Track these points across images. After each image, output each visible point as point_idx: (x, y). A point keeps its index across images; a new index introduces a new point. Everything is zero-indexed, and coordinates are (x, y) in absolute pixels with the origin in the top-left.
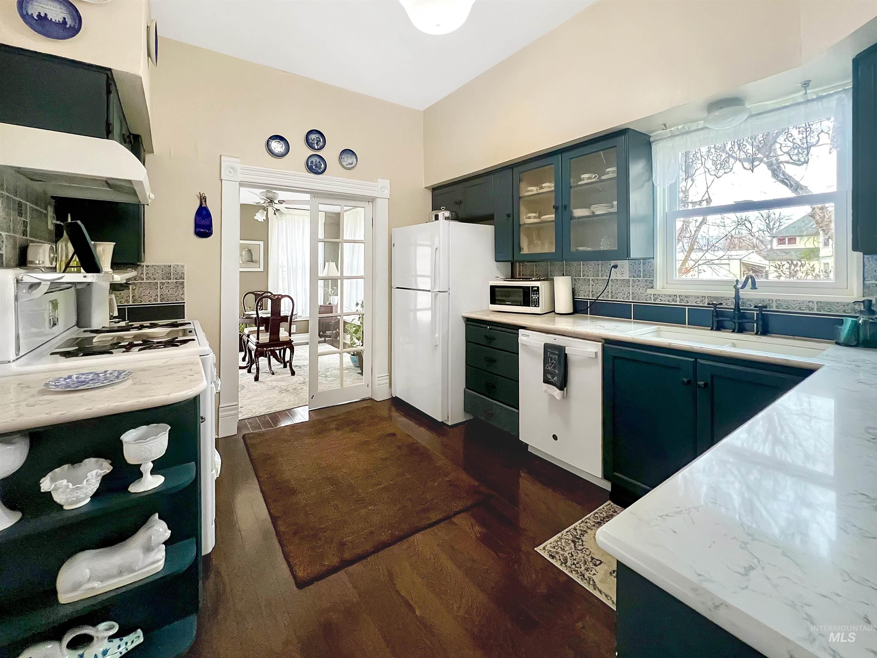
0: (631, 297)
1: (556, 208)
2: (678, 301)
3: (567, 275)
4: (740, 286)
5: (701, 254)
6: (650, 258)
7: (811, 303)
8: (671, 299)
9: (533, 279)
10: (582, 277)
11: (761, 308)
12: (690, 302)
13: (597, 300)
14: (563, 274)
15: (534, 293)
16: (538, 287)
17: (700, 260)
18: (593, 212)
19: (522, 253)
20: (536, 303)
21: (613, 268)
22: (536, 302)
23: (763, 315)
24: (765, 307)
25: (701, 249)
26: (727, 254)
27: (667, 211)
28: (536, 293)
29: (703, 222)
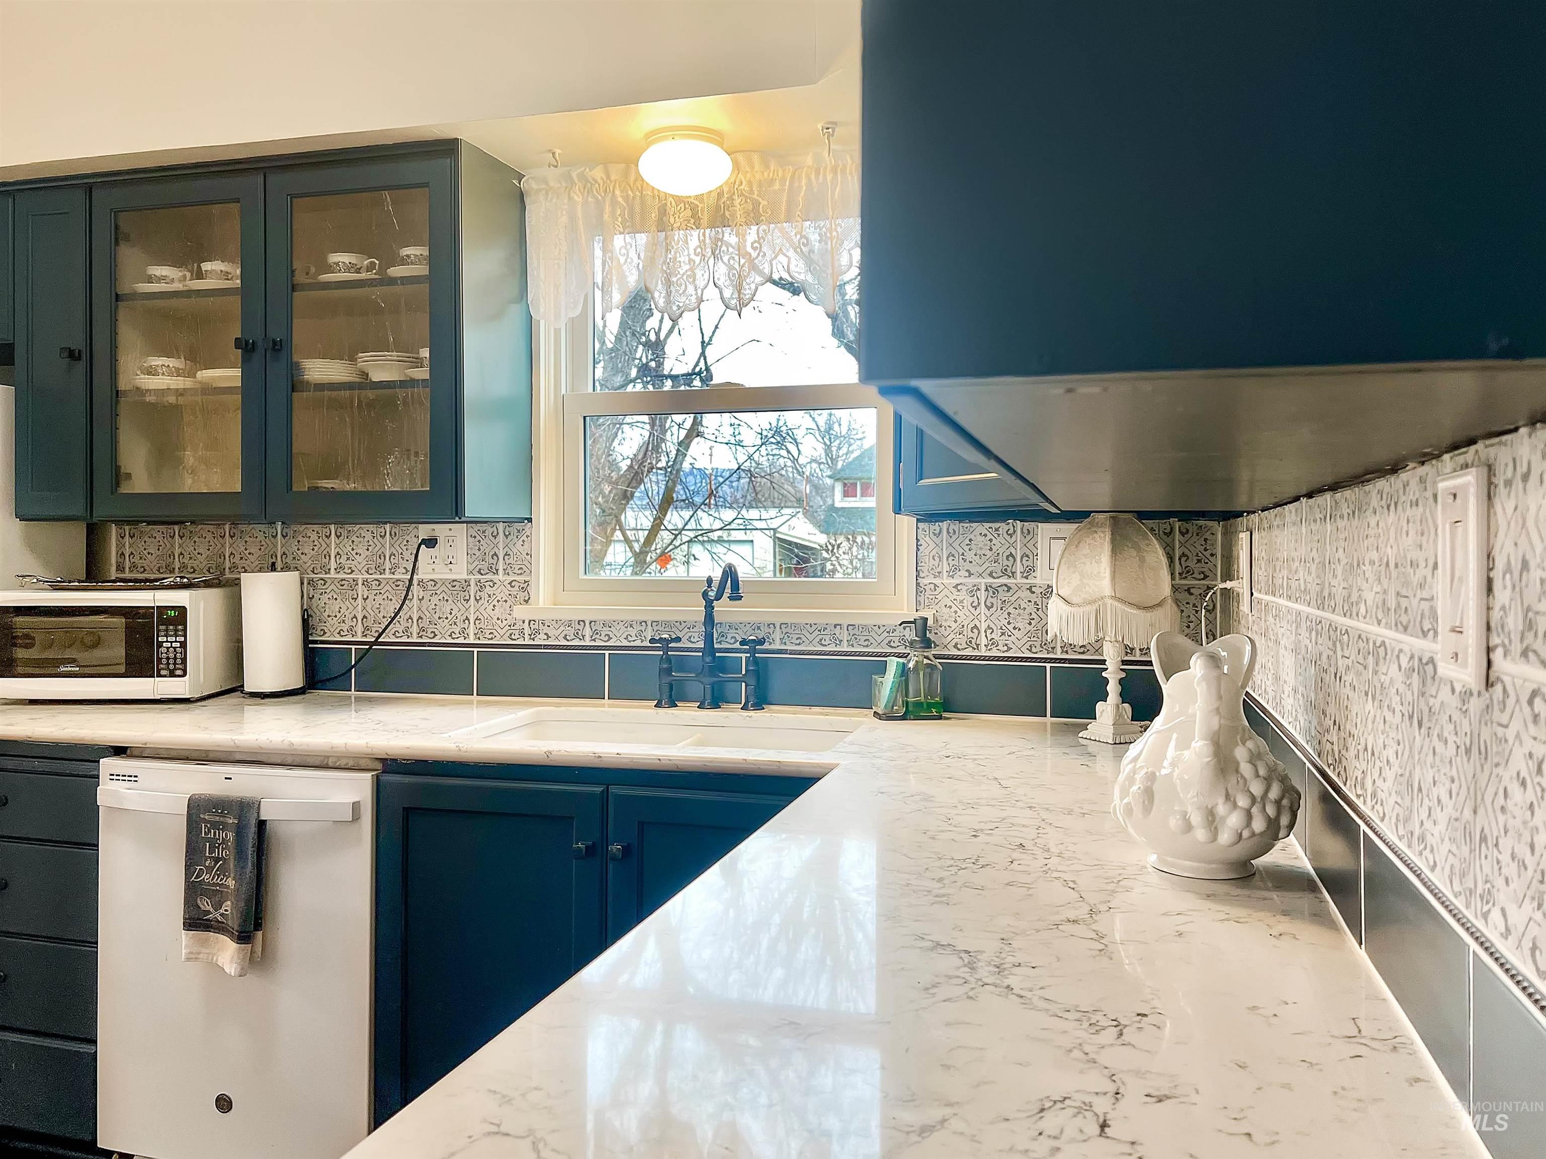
0: (471, 631)
1: (246, 347)
2: (587, 638)
3: (286, 568)
4: (712, 594)
5: (687, 514)
6: (521, 520)
7: (838, 627)
8: (571, 632)
9: (166, 582)
10: (333, 574)
11: (753, 645)
12: (614, 639)
13: (376, 643)
14: (273, 564)
15: (167, 630)
16: (182, 610)
17: (683, 529)
18: (365, 375)
19: (125, 489)
20: (175, 664)
21: (423, 546)
22: (175, 658)
23: (756, 661)
24: (761, 642)
25: (689, 503)
26: (740, 516)
27: (563, 392)
28: (176, 630)
29: (694, 432)
